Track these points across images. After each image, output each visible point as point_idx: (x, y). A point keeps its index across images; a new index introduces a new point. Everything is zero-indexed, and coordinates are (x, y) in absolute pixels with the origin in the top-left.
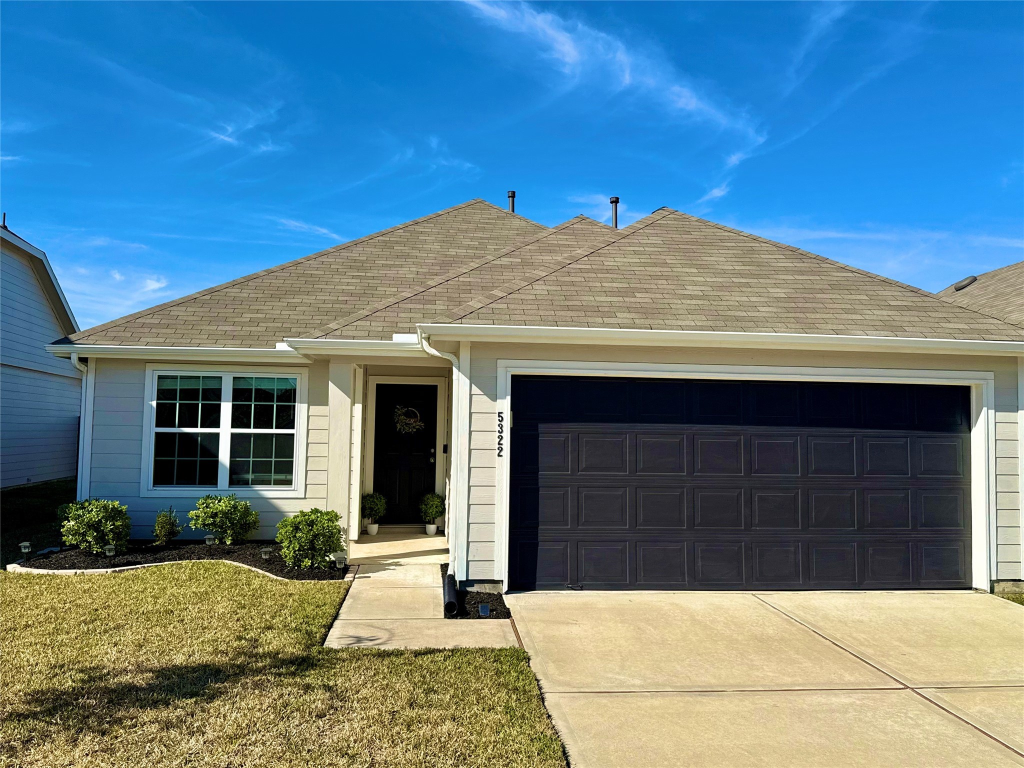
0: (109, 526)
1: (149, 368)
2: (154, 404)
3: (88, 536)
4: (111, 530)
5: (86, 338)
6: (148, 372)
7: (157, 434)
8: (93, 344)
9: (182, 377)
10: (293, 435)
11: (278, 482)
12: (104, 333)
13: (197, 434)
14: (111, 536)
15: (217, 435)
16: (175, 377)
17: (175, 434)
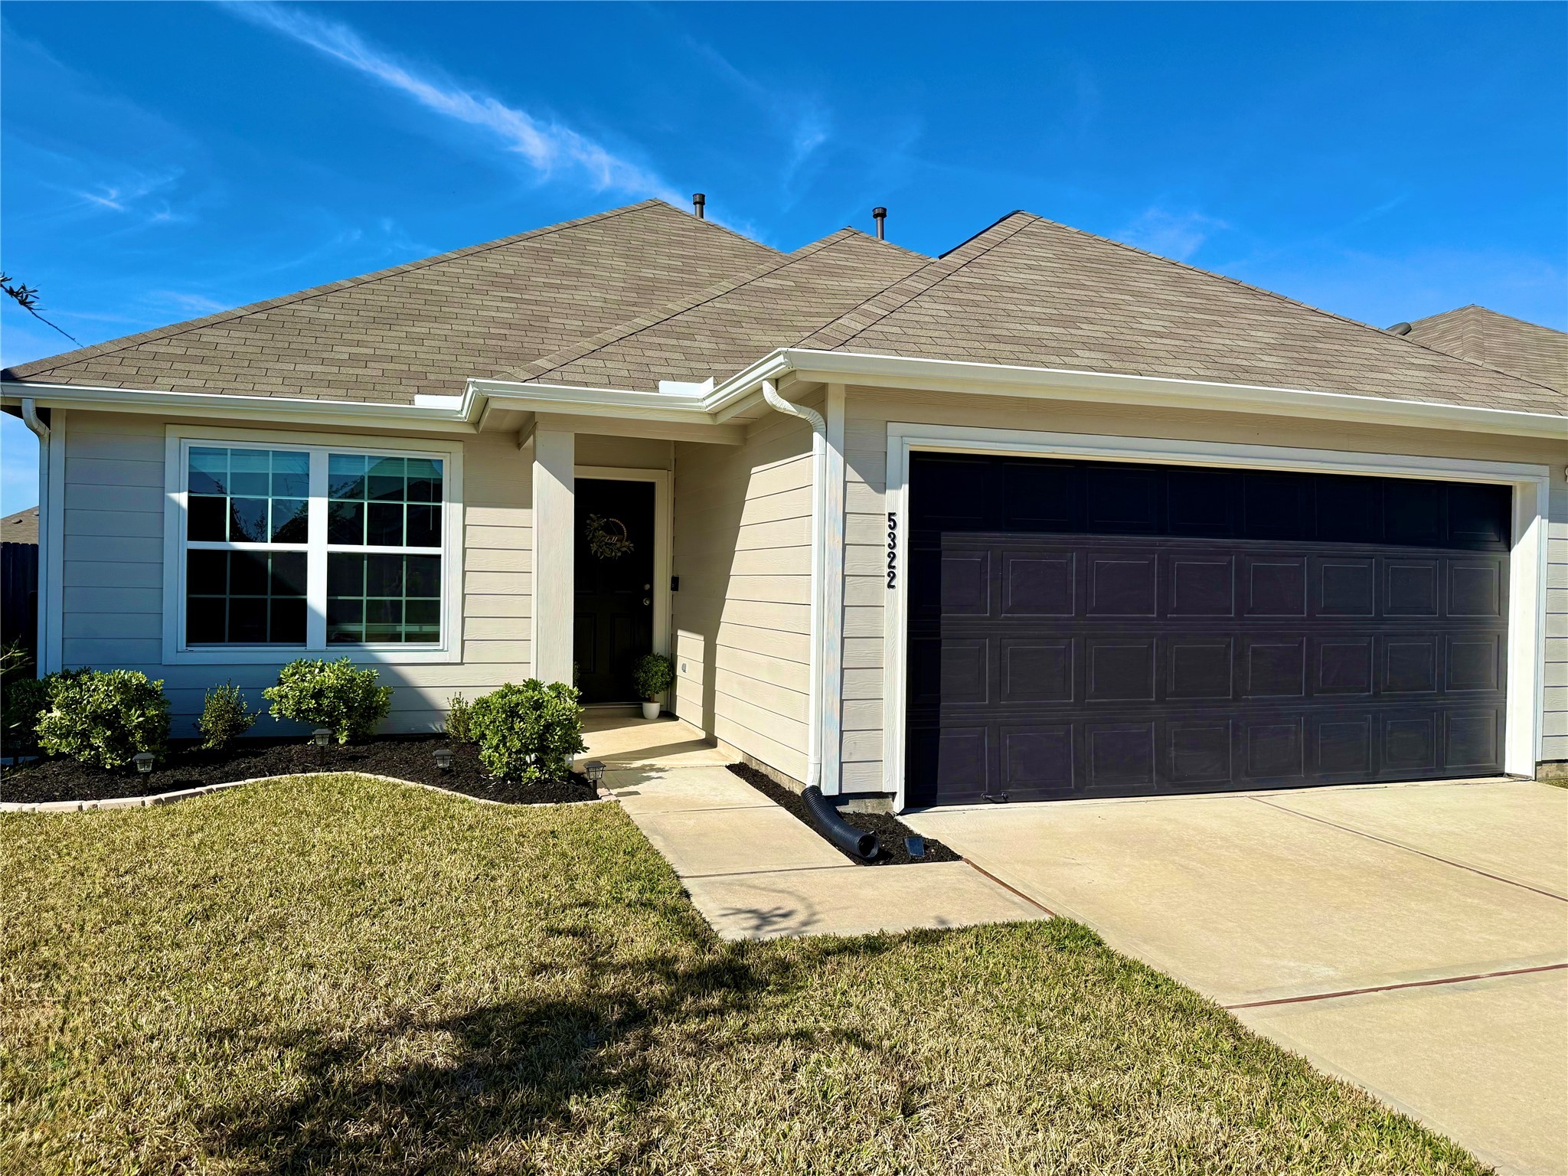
0: (135, 717)
1: (172, 435)
2: (182, 499)
3: (94, 737)
4: (139, 726)
5: (48, 373)
6: (171, 442)
7: (190, 552)
8: (66, 384)
9: (235, 453)
10: (439, 557)
11: (411, 638)
12: (83, 366)
13: (265, 554)
14: (138, 737)
15: (302, 557)
16: (222, 452)
17: (224, 553)
